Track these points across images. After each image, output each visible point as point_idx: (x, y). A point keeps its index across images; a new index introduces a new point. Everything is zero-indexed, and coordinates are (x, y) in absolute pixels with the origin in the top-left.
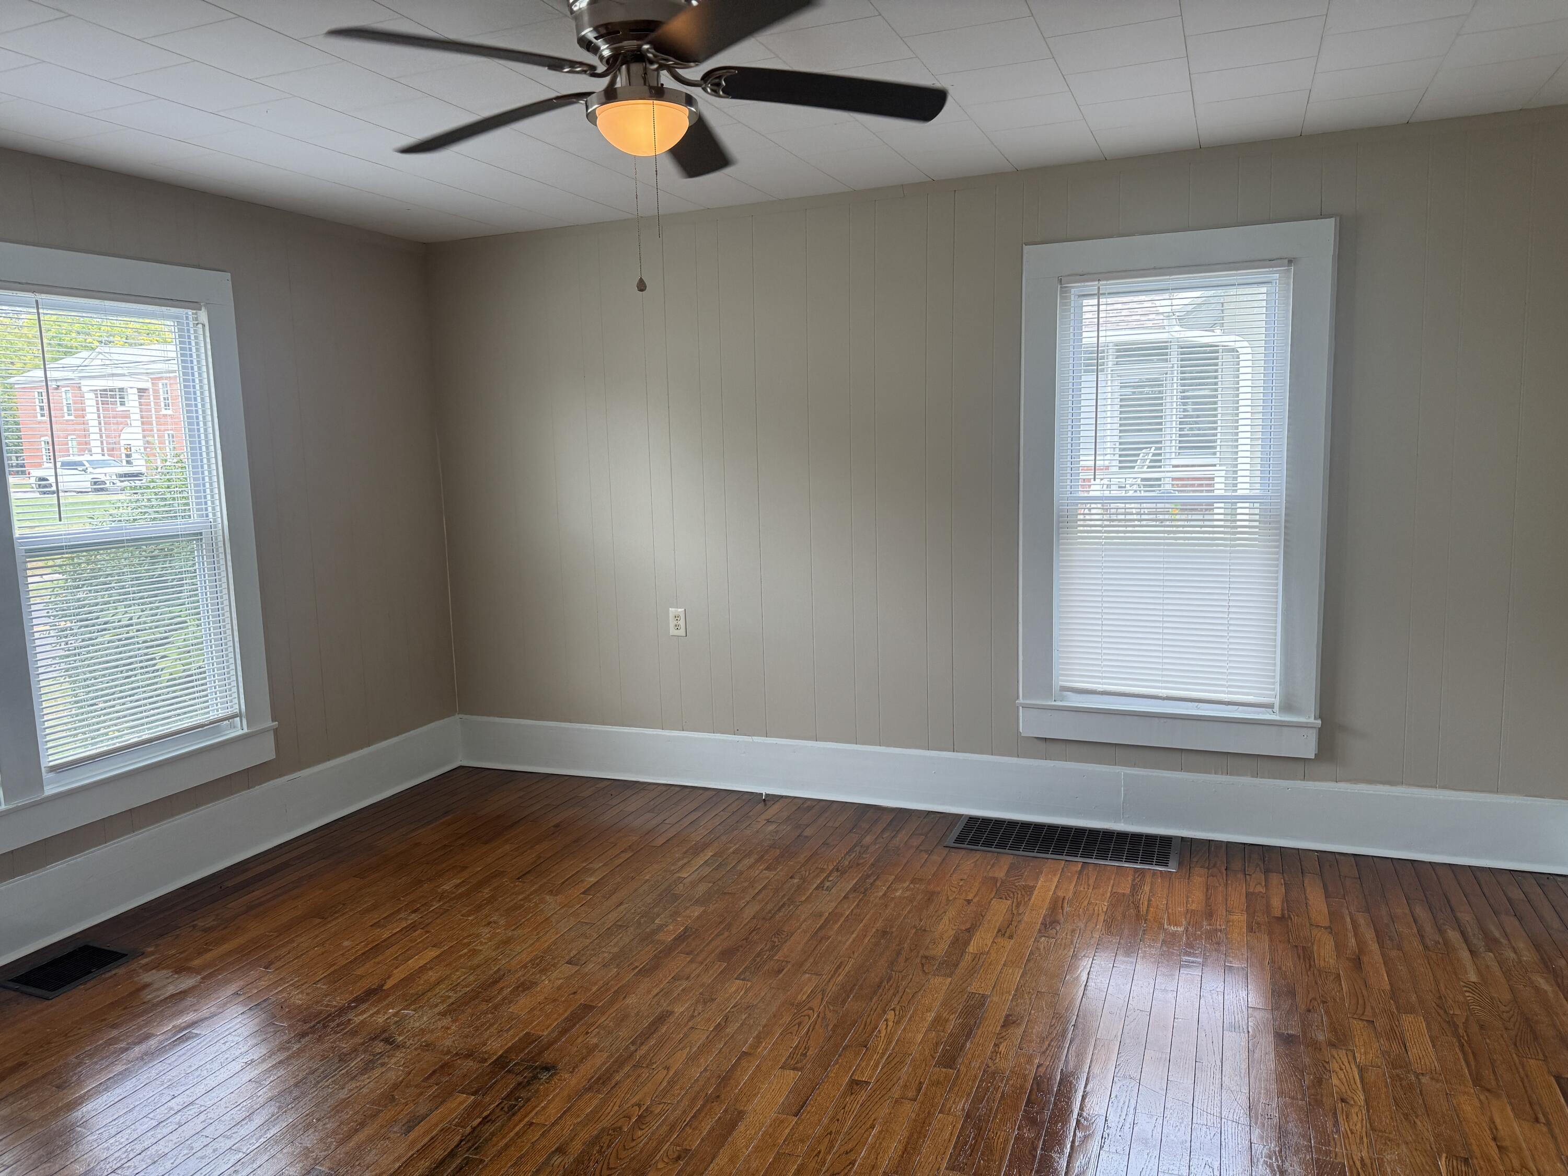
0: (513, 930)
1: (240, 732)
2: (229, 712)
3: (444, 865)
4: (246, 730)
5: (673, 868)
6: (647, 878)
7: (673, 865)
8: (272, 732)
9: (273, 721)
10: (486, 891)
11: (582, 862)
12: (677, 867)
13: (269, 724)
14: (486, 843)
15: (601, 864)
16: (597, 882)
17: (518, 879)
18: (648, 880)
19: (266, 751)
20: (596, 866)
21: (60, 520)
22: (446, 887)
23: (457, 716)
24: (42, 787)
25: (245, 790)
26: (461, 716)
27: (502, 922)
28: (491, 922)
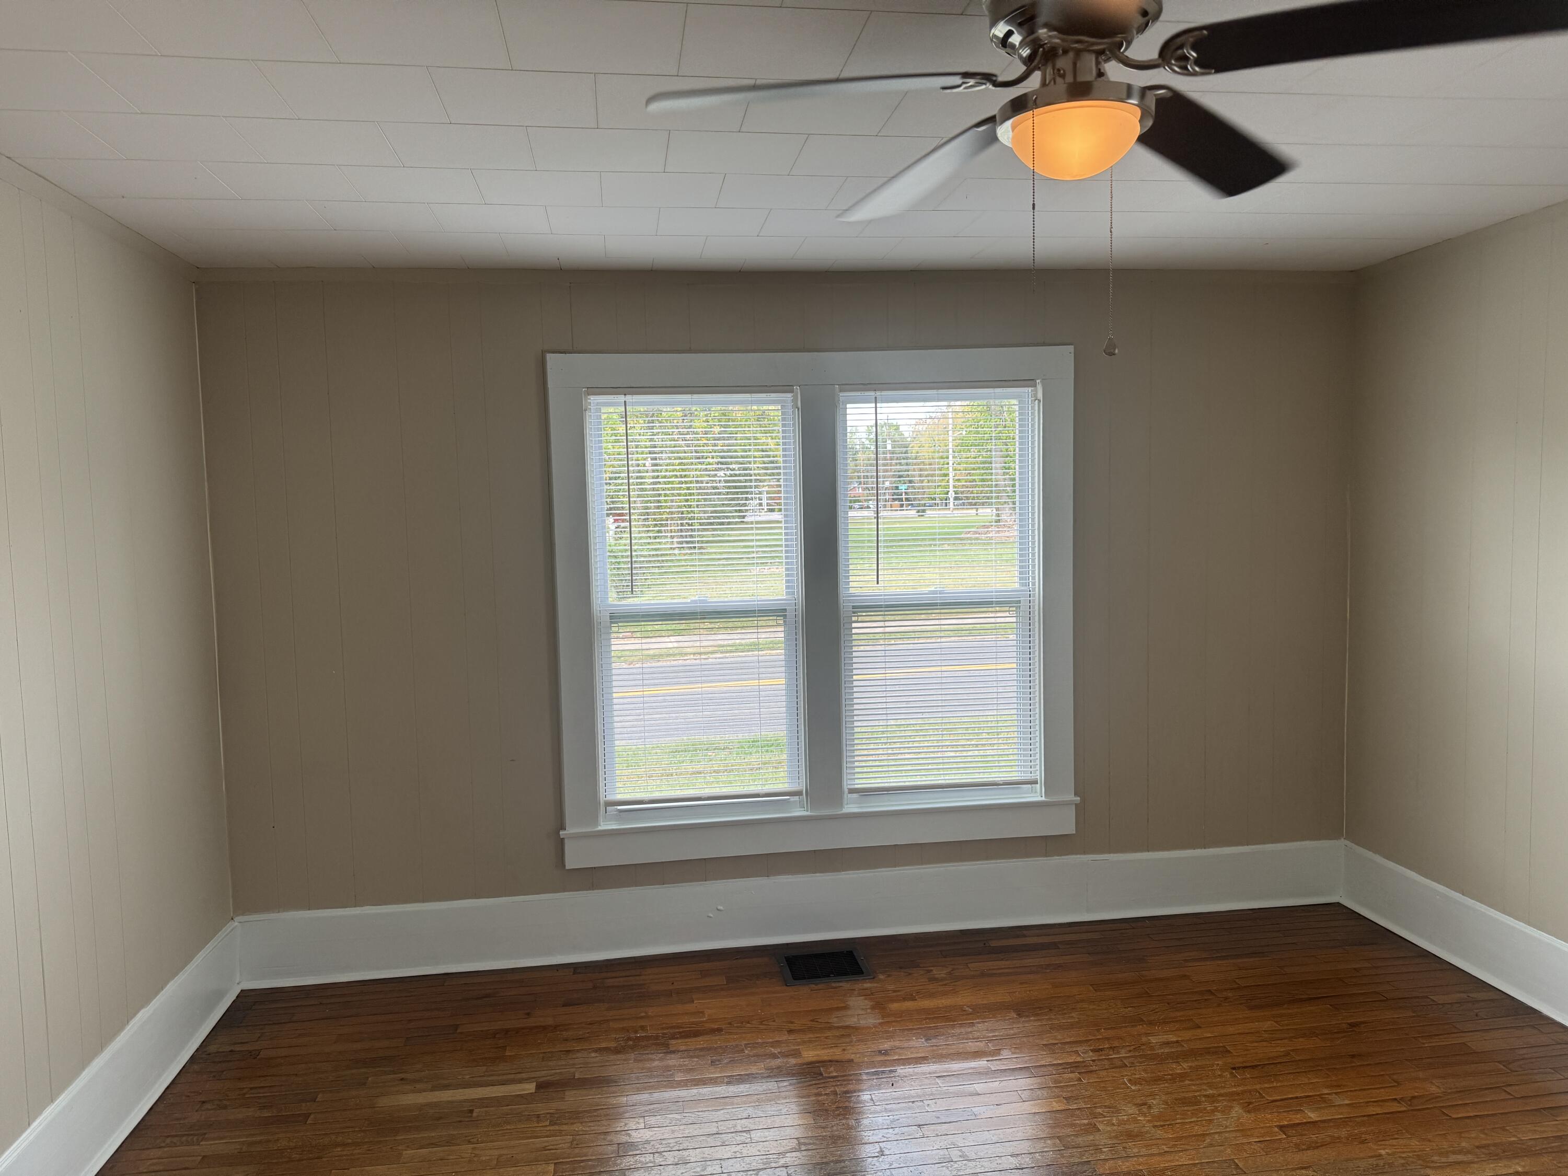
0: (1155, 1127)
1: (1039, 799)
2: (1028, 777)
3: (1178, 1014)
4: (1043, 799)
5: (1436, 1158)
6: (1383, 1152)
7: (1441, 1154)
8: (1074, 807)
9: (1076, 794)
10: (1185, 1065)
11: (1327, 1087)
12: (1444, 1160)
13: (1071, 797)
14: (1251, 1008)
15: (1347, 1102)
16: (1316, 1122)
17: (1234, 1069)
18: (1380, 1155)
19: (1066, 824)
20: (1338, 1101)
21: (878, 583)
22: (1153, 1040)
23: (1343, 842)
24: (841, 805)
25: (1041, 856)
26: (1347, 842)
27: (1155, 1111)
28: (1145, 1104)
